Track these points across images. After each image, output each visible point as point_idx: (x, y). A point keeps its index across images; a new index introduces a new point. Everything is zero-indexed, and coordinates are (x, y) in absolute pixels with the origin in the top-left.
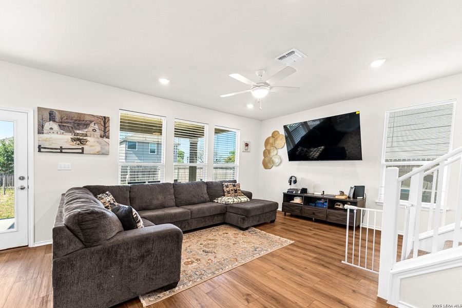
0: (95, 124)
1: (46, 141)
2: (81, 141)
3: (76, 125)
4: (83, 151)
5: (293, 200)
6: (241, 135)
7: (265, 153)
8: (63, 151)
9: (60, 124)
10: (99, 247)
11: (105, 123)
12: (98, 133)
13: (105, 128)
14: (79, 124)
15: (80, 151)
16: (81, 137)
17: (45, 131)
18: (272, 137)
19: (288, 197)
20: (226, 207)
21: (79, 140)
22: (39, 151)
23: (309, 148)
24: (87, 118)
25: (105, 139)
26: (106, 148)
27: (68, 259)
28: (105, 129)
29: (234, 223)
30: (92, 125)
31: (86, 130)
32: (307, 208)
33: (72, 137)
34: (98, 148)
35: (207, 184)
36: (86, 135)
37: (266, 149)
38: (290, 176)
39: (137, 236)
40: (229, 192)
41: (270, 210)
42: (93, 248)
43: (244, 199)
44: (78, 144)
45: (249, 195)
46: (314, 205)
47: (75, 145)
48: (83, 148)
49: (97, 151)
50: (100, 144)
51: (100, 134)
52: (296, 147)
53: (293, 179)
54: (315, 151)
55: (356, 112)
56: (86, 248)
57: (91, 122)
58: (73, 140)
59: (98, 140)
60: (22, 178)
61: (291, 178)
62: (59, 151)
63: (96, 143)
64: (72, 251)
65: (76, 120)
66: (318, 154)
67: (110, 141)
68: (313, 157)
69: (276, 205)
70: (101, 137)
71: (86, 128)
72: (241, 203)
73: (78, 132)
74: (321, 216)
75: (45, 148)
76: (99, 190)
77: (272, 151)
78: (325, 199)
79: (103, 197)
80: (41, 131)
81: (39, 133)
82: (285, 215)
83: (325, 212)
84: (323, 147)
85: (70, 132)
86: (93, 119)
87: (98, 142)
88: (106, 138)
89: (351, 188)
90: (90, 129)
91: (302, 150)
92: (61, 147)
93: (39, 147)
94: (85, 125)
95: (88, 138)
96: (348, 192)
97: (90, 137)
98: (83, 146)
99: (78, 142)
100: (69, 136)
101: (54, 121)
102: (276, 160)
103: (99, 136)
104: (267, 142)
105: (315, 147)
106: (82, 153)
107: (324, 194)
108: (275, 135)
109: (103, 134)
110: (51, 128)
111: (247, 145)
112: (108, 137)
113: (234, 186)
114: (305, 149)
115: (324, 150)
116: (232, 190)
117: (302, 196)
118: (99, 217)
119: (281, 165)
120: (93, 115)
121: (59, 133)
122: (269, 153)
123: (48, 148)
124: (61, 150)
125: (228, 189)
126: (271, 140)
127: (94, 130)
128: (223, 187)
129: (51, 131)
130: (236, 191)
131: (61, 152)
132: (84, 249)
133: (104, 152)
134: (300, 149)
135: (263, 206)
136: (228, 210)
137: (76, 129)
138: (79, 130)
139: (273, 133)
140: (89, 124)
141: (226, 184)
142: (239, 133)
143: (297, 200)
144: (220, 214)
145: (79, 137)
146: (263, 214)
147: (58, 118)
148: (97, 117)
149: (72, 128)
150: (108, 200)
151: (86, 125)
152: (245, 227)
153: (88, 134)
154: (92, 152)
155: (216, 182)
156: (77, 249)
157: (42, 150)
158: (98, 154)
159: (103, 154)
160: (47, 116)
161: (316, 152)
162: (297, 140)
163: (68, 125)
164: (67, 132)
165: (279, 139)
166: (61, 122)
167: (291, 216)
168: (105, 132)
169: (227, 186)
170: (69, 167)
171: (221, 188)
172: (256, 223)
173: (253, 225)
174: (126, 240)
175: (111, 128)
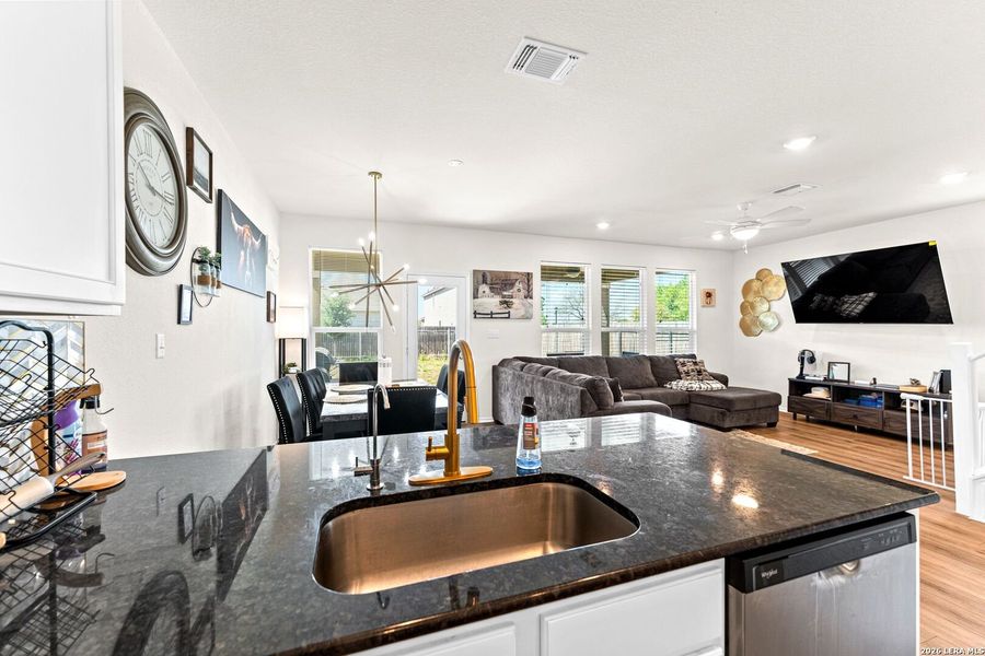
0: (519, 282)
1: (479, 306)
4: (509, 316)
5: (810, 392)
6: (697, 278)
7: (743, 308)
8: (493, 316)
9: (491, 286)
11: (528, 281)
12: (523, 293)
13: (529, 286)
14: (505, 285)
15: (507, 315)
16: (508, 300)
17: (478, 295)
18: (757, 279)
19: (799, 386)
20: (689, 396)
21: (506, 302)
22: (475, 317)
23: (839, 295)
24: (513, 277)
25: (529, 300)
26: (530, 311)
28: (528, 288)
29: (707, 421)
30: (517, 284)
31: (512, 291)
32: (840, 406)
33: (500, 300)
34: (522, 312)
35: (651, 359)
36: (512, 297)
37: (746, 301)
38: (801, 350)
40: (687, 373)
41: (767, 405)
43: (717, 385)
44: (506, 308)
45: (724, 380)
46: (855, 401)
47: (504, 309)
48: (509, 312)
49: (522, 315)
50: (524, 306)
52: (809, 293)
53: (807, 355)
54: (853, 303)
55: (927, 243)
57: (516, 280)
58: (502, 303)
59: (522, 302)
61: (803, 353)
65: (504, 280)
66: (860, 307)
67: (533, 302)
68: (848, 314)
69: (778, 398)
70: (525, 297)
71: (512, 289)
72: (712, 390)
73: (505, 293)
74: (871, 422)
75: (479, 314)
77: (758, 305)
78: (879, 392)
80: (475, 296)
81: (474, 298)
82: (795, 418)
83: (880, 416)
84: (871, 294)
85: (499, 294)
86: (518, 277)
87: (522, 304)
89: (935, 373)
90: (515, 289)
91: (823, 300)
92: (491, 312)
93: (475, 313)
95: (513, 301)
96: (929, 381)
97: (515, 298)
98: (509, 310)
99: (506, 305)
100: (497, 299)
101: (486, 283)
102: (770, 321)
103: (523, 297)
104: (747, 289)
105: (852, 293)
106: (509, 318)
107: (875, 383)
108: (762, 276)
109: (527, 293)
110: (484, 292)
111: (709, 295)
112: (531, 298)
113: (695, 363)
114: (831, 299)
115: (873, 302)
116: (693, 371)
117: (828, 386)
119: (780, 330)
120: (518, 273)
121: (489, 296)
122: (753, 306)
123: (482, 314)
124: (491, 315)
125: (685, 368)
126: (756, 285)
127: (519, 290)
128: (676, 366)
129: (484, 295)
130: (699, 372)
131: (491, 318)
133: (527, 315)
134: (817, 298)
135: (753, 397)
136: (693, 400)
137: (504, 290)
138: (506, 291)
139: (759, 273)
140: (515, 284)
141: (681, 360)
142: (694, 277)
143: (819, 393)
144: (681, 405)
145: (506, 299)
146: (755, 409)
147: (489, 280)
148: (522, 274)
149: (501, 289)
151: (512, 285)
152: (726, 426)
153: (514, 295)
154: (517, 317)
155: (663, 358)
157: (477, 316)
158: (523, 318)
159: (527, 318)
160: (481, 278)
161: (856, 304)
162: (810, 279)
163: (497, 286)
164: (496, 294)
165: (772, 283)
166: (492, 284)
167: (808, 420)
168: (528, 291)
169: (683, 364)
170: (497, 335)
171: (672, 367)
172: (742, 423)
173: (738, 425)
175: (533, 286)
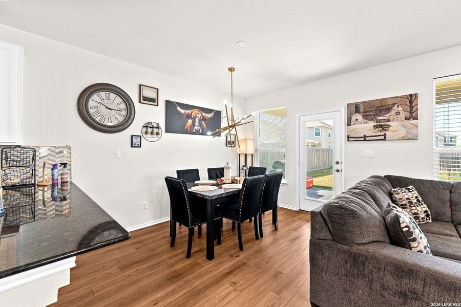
0: (398, 106)
1: (352, 131)
2: (383, 127)
3: (378, 111)
4: (385, 138)
8: (367, 139)
9: (364, 114)
10: (346, 247)
11: (411, 102)
12: (403, 115)
13: (411, 107)
14: (380, 111)
15: (383, 138)
16: (383, 123)
17: (352, 123)
21: (381, 126)
22: (348, 140)
24: (389, 102)
25: (412, 121)
26: (414, 131)
27: (319, 243)
28: (411, 110)
30: (395, 108)
31: (389, 115)
33: (374, 124)
34: (403, 133)
36: (389, 120)
39: (394, 259)
42: (339, 245)
44: (380, 131)
47: (377, 132)
48: (385, 134)
49: (402, 136)
50: (405, 127)
51: (404, 116)
56: (334, 241)
57: (394, 105)
58: (375, 127)
59: (402, 123)
60: (337, 163)
62: (363, 139)
63: (400, 126)
64: (323, 238)
65: (378, 107)
67: (419, 122)
70: (406, 119)
71: (388, 113)
73: (380, 118)
75: (352, 138)
76: (400, 182)
79: (399, 191)
81: (348, 125)
85: (373, 120)
86: (396, 101)
87: (402, 126)
88: (413, 119)
90: (393, 112)
92: (365, 136)
93: (348, 137)
94: (387, 109)
95: (391, 123)
97: (393, 121)
98: (385, 133)
99: (381, 129)
100: (372, 124)
101: (359, 113)
103: (403, 119)
106: (385, 139)
109: (408, 115)
110: (357, 120)
112: (416, 118)
118: (348, 214)
120: (396, 97)
121: (363, 122)
123: (355, 138)
124: (364, 138)
127: (398, 113)
129: (357, 122)
131: (365, 140)
132: (332, 242)
133: (410, 136)
137: (378, 116)
138: (381, 116)
140: (392, 108)
145: (381, 123)
147: (362, 110)
148: (401, 97)
149: (374, 115)
150: (407, 197)
151: (389, 109)
153: (391, 118)
154: (395, 138)
156: (327, 238)
157: (350, 139)
158: (403, 139)
159: (409, 139)
160: (353, 109)
163: (370, 113)
164: (370, 120)
166: (365, 112)
168: (411, 112)
170: (371, 155)
174: (377, 255)
175: (419, 106)
